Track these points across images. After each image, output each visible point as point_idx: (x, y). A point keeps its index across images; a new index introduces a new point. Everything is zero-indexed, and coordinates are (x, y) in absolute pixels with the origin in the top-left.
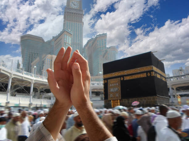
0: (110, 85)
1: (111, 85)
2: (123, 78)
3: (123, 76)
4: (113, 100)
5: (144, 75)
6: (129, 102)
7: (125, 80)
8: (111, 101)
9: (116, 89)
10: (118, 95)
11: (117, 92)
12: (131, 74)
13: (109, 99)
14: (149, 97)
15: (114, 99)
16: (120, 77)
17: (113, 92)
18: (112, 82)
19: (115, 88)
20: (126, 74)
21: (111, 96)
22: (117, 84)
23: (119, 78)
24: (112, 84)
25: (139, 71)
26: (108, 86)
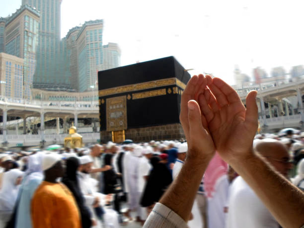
0: (109, 108)
1: (111, 108)
2: (131, 96)
3: (131, 93)
4: (114, 132)
5: (163, 92)
6: (138, 134)
7: (133, 99)
8: (111, 132)
9: (119, 114)
10: (123, 123)
11: (121, 118)
12: (144, 90)
13: (108, 129)
14: (169, 126)
15: (116, 129)
16: (126, 94)
17: (114, 119)
18: (113, 103)
19: (118, 112)
20: (135, 90)
21: (111, 124)
22: (121, 106)
23: (125, 97)
24: (112, 105)
25: (155, 86)
26: (107, 109)
